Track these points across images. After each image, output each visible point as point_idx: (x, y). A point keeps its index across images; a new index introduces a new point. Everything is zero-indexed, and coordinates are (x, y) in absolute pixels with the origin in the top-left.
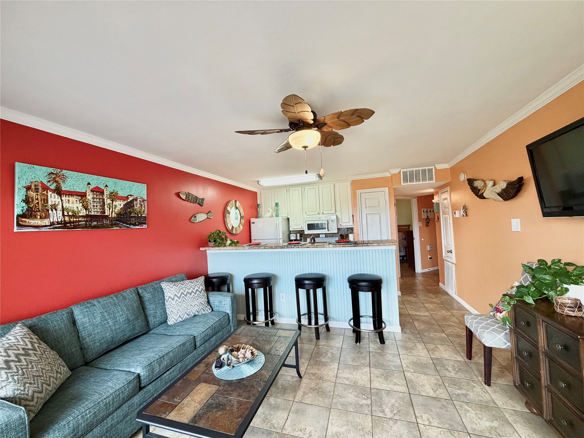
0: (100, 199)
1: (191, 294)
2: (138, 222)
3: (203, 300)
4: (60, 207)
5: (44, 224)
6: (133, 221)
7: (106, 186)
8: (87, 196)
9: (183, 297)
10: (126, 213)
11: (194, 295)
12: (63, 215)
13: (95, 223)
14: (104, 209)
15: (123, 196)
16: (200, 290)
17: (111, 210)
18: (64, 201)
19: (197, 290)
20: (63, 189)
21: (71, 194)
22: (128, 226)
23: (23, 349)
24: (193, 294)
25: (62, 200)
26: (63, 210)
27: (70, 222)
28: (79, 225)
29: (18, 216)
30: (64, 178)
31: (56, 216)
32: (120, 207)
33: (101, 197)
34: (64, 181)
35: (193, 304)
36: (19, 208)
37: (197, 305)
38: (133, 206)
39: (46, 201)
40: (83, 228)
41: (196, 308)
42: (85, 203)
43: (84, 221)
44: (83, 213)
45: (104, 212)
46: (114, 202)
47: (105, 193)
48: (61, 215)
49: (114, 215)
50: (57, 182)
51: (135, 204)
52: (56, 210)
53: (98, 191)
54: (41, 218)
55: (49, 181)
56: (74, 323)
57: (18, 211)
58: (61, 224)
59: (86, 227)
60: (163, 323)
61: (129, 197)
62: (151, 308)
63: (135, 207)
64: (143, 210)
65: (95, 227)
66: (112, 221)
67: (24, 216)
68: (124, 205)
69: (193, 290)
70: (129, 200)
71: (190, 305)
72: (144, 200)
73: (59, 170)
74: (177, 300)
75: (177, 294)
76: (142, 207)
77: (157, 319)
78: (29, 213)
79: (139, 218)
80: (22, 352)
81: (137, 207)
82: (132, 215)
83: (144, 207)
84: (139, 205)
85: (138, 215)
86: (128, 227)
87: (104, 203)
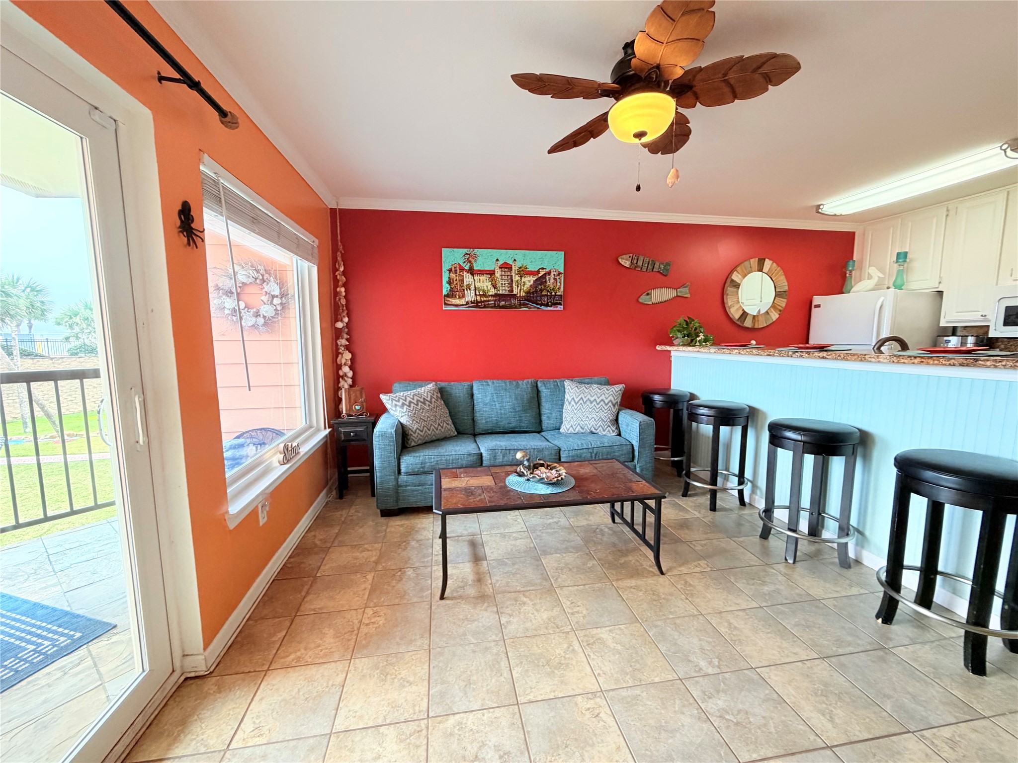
0: (508, 276)
1: (591, 403)
2: (551, 302)
3: (606, 415)
4: (472, 287)
5: (462, 303)
6: (544, 301)
7: (515, 260)
8: (496, 274)
9: (581, 404)
10: (536, 291)
11: (596, 405)
12: (476, 295)
13: (503, 303)
14: (512, 287)
15: (533, 270)
16: (606, 401)
17: (519, 288)
18: (476, 281)
19: (602, 400)
20: (475, 268)
21: (482, 272)
22: (539, 306)
23: (424, 399)
24: (594, 403)
25: (474, 280)
26: (475, 290)
27: (481, 302)
28: (488, 304)
29: (445, 296)
30: (475, 257)
31: (470, 296)
32: (530, 284)
33: (509, 273)
34: (476, 261)
35: (590, 417)
36: (446, 288)
37: (595, 420)
38: (546, 282)
39: (462, 281)
40: (492, 307)
41: (593, 423)
42: (494, 282)
43: (493, 301)
44: (492, 292)
45: (512, 291)
46: (523, 279)
47: (513, 269)
48: (474, 295)
49: (523, 294)
50: (470, 262)
51: (547, 279)
52: (470, 289)
53: (506, 267)
54: (459, 298)
55: (464, 262)
56: (472, 395)
57: (445, 292)
58: (474, 303)
59: (495, 307)
60: (556, 429)
61: (540, 270)
62: (546, 407)
63: (548, 283)
64: (558, 287)
65: (503, 307)
66: (520, 300)
67: (447, 296)
68: (534, 281)
69: (597, 399)
70: (540, 275)
71: (585, 416)
72: (560, 273)
73: (472, 250)
74: (573, 405)
75: (575, 399)
76: (557, 283)
77: (551, 422)
78: (451, 295)
79: (553, 297)
80: (422, 400)
81: (550, 282)
82: (544, 293)
83: (560, 282)
84: (552, 281)
85: (551, 293)
86: (539, 308)
87: (512, 281)
